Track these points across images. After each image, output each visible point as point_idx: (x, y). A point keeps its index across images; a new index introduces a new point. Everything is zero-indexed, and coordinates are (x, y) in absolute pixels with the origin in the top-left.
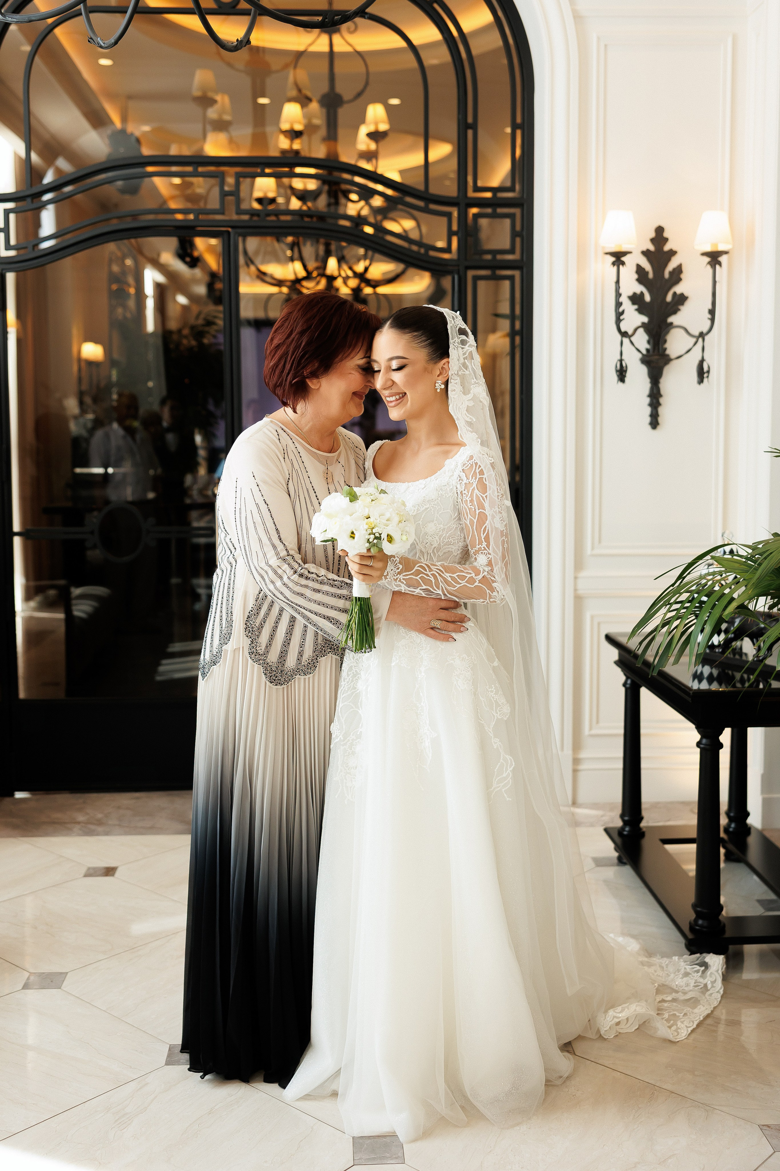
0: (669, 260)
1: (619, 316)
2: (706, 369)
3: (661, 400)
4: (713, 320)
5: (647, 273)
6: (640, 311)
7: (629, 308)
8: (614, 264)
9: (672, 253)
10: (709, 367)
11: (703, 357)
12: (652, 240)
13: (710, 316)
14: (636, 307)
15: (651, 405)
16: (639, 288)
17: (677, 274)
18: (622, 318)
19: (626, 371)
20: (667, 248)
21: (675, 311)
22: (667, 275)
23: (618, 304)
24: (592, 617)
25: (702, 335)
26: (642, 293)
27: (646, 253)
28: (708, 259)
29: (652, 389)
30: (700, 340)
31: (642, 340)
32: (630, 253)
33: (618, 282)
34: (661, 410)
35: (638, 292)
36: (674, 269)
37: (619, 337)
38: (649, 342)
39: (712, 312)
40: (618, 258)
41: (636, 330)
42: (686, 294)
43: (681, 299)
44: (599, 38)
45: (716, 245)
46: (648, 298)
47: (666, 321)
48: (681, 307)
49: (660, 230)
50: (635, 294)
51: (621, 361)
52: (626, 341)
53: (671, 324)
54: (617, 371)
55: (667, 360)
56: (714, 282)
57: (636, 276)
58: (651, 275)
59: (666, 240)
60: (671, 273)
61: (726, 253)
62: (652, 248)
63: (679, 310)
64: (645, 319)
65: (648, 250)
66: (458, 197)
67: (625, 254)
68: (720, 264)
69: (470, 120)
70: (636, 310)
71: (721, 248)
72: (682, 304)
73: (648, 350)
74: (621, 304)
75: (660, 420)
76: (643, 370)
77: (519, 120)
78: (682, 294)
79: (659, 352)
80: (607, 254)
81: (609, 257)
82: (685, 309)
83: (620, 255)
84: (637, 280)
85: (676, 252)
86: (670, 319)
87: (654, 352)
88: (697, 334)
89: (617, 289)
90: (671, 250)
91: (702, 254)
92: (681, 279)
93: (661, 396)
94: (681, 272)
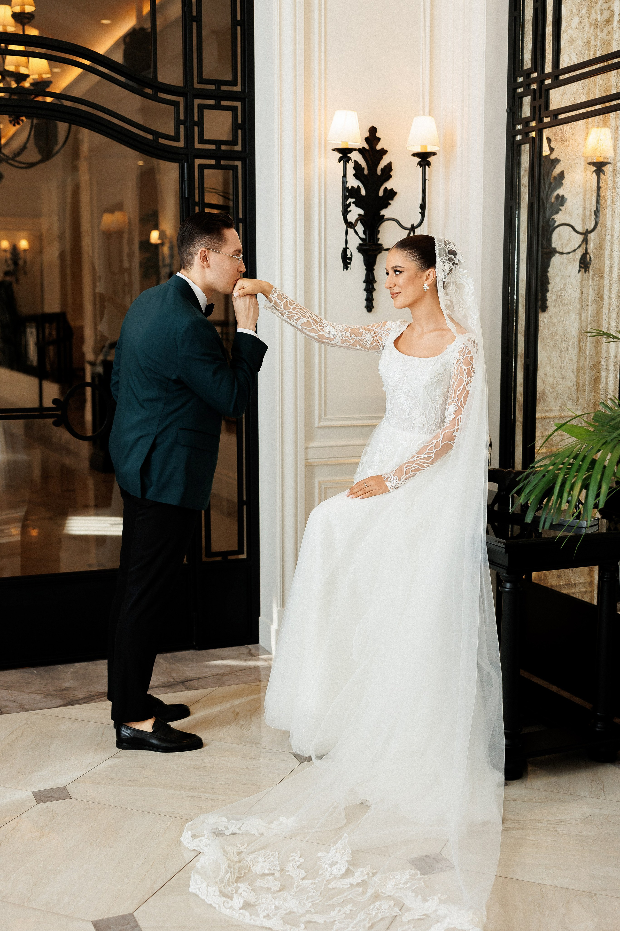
0: (380, 158)
1: (345, 209)
3: (375, 285)
4: (423, 214)
5: (362, 169)
6: (359, 205)
7: (351, 201)
8: (341, 159)
9: (384, 152)
12: (367, 139)
13: (420, 211)
14: (357, 201)
15: (366, 289)
16: (357, 183)
17: (388, 172)
18: (349, 210)
19: (349, 259)
20: (379, 147)
21: (386, 205)
22: (379, 172)
23: (346, 197)
24: (320, 483)
25: (412, 227)
26: (358, 186)
27: (362, 151)
28: (418, 160)
29: (367, 275)
32: (355, 150)
34: (375, 294)
35: (356, 187)
36: (385, 167)
37: (345, 226)
38: (365, 233)
39: (423, 207)
40: (345, 154)
42: (395, 190)
43: (391, 194)
45: (426, 146)
46: (363, 192)
47: (379, 213)
48: (391, 202)
49: (373, 130)
50: (353, 188)
51: (346, 249)
53: (383, 216)
54: (343, 259)
55: (380, 250)
56: (424, 180)
57: (354, 172)
58: (366, 172)
59: (379, 139)
60: (382, 170)
62: (366, 146)
63: (390, 204)
64: (362, 212)
65: (363, 148)
66: (184, 87)
67: (351, 151)
69: (195, 13)
70: (356, 204)
72: (392, 199)
73: (364, 240)
74: (348, 197)
75: (374, 303)
77: (239, 17)
78: (392, 190)
79: (374, 242)
80: (334, 150)
81: (336, 153)
82: (395, 203)
83: (347, 152)
84: (354, 175)
85: (386, 152)
86: (383, 212)
87: (369, 241)
88: (410, 226)
89: (344, 183)
90: (383, 149)
91: (414, 155)
92: (391, 177)
93: (376, 282)
94: (391, 169)
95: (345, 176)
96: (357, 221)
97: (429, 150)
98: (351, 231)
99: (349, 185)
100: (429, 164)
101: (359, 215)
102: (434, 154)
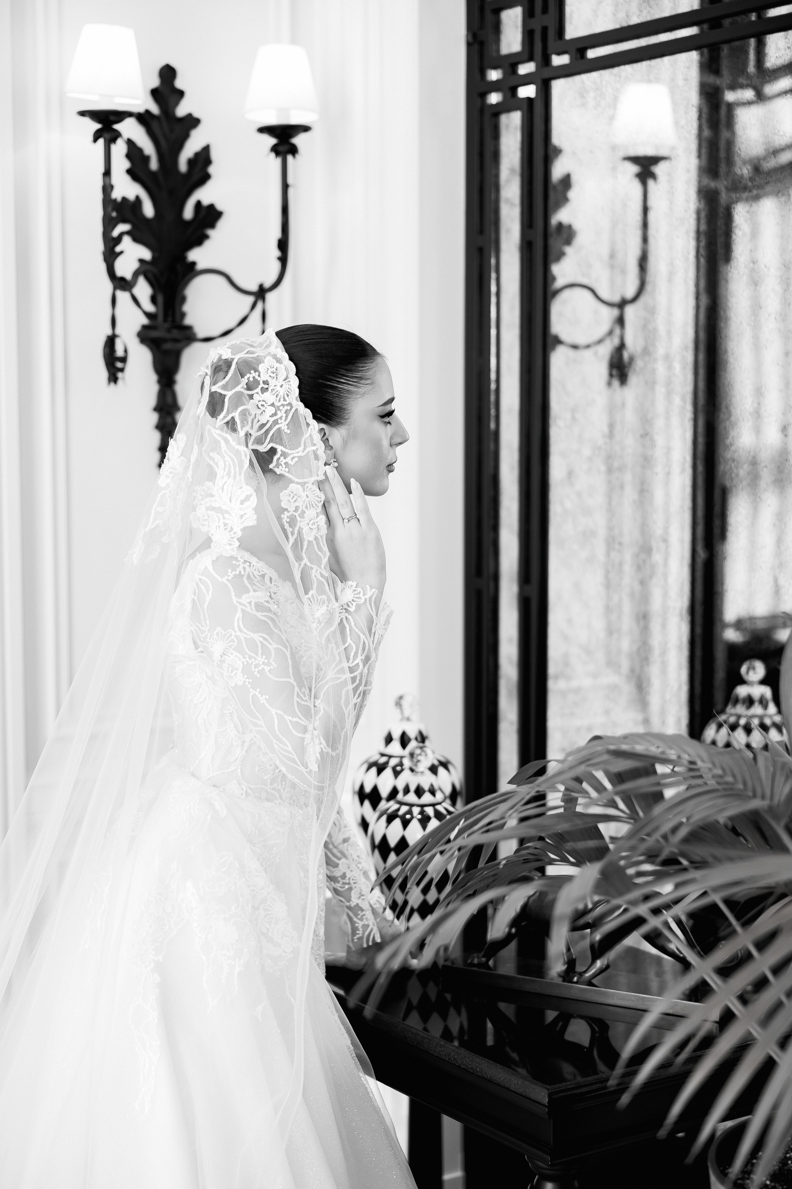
0: (186, 136)
1: (111, 249)
4: (283, 260)
5: (147, 159)
8: (97, 135)
9: (192, 122)
12: (155, 93)
13: (279, 253)
14: (127, 227)
15: (159, 427)
17: (203, 166)
18: (118, 249)
20: (181, 111)
21: (200, 239)
22: (183, 166)
25: (260, 290)
26: (138, 198)
27: (144, 118)
28: (272, 141)
29: (162, 395)
30: (258, 299)
31: (144, 297)
32: (126, 116)
35: (131, 197)
36: (197, 155)
37: (110, 287)
38: (154, 303)
39: (283, 245)
40: (108, 124)
42: (219, 207)
43: (211, 216)
45: (286, 110)
46: (148, 210)
47: (184, 258)
48: (210, 232)
49: (168, 73)
50: (130, 201)
51: (113, 338)
52: (121, 295)
53: (194, 264)
54: (107, 359)
55: (188, 339)
56: (285, 187)
57: (128, 165)
58: (154, 165)
59: (182, 94)
60: (191, 162)
62: (155, 109)
63: (206, 237)
64: (146, 254)
65: (147, 112)
68: (296, 150)
70: (128, 233)
71: (297, 119)
72: (212, 225)
73: (153, 317)
76: (145, 355)
78: (211, 207)
79: (174, 321)
80: (82, 114)
81: (87, 120)
83: (112, 118)
84: (129, 172)
85: (198, 121)
86: (194, 255)
87: (164, 320)
88: (254, 288)
89: (107, 189)
90: (190, 116)
91: (261, 129)
92: (209, 176)
94: (208, 162)
95: (107, 173)
96: (136, 274)
97: (294, 120)
98: (123, 297)
99: (117, 195)
100: (294, 150)
101: (141, 261)
102: (306, 129)
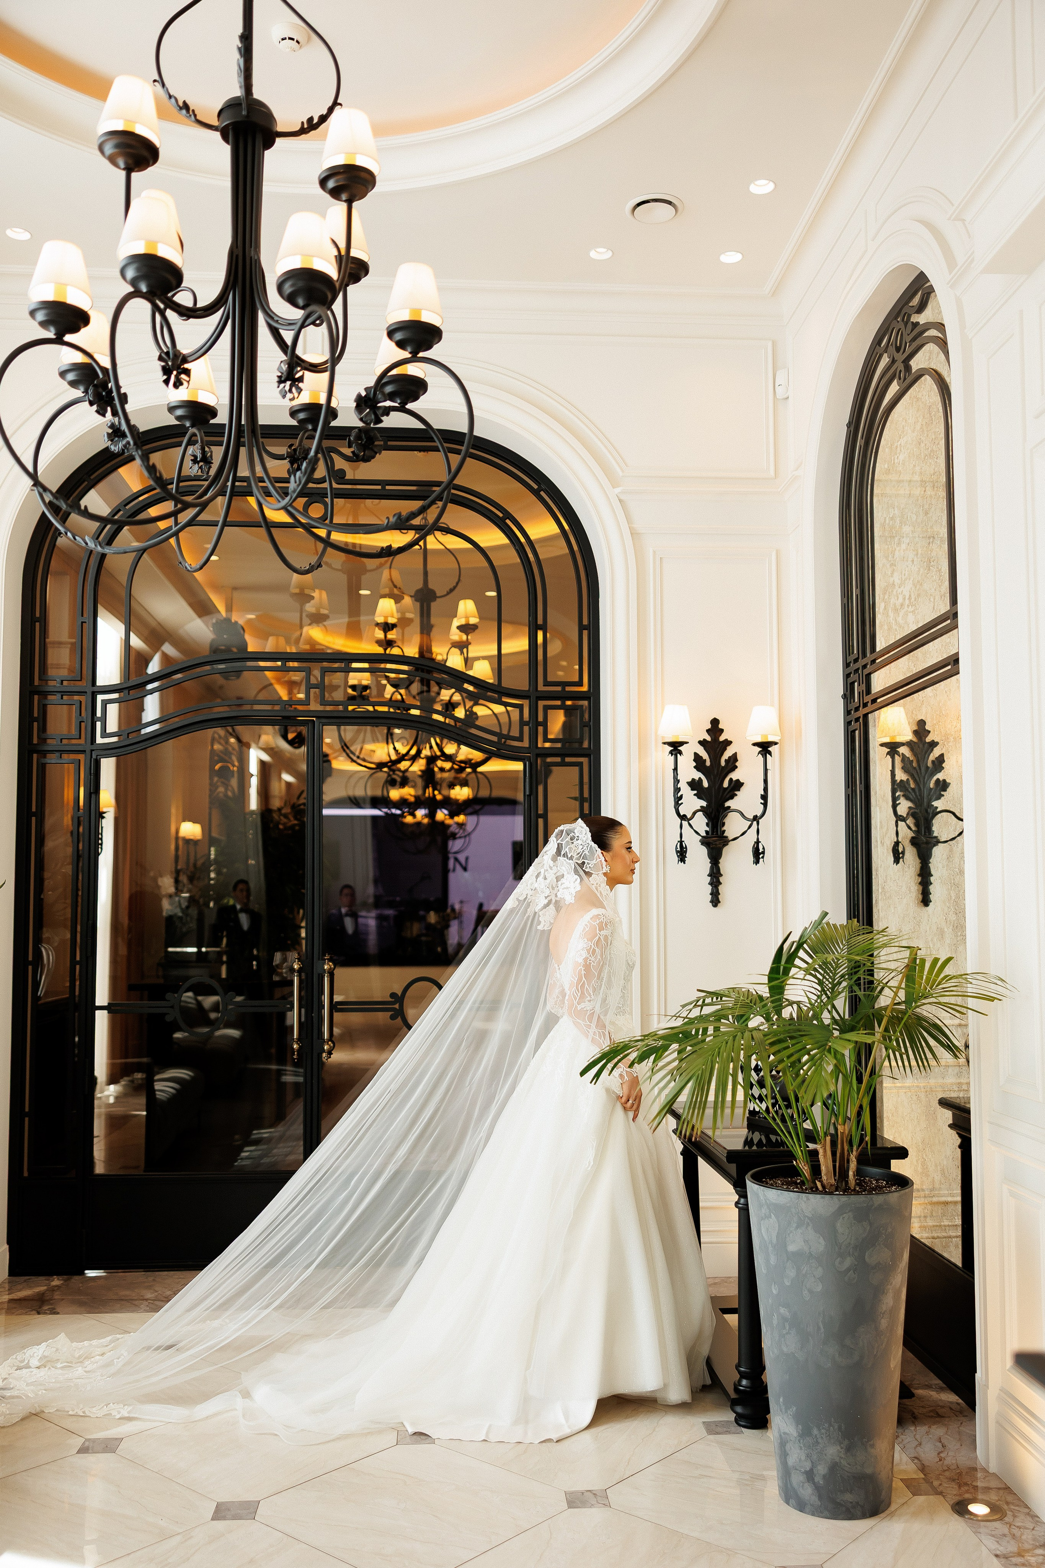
0: (724, 749)
1: (678, 800)
2: (761, 850)
3: (721, 879)
4: (765, 805)
5: (705, 761)
6: (699, 796)
7: (687, 793)
8: (671, 753)
9: (728, 743)
10: (764, 848)
11: (758, 839)
12: (708, 731)
13: (763, 802)
14: (695, 792)
15: (711, 884)
16: (697, 775)
17: (733, 762)
18: (680, 802)
19: (686, 852)
20: (722, 738)
21: (732, 797)
22: (723, 763)
23: (677, 790)
25: (756, 818)
26: (700, 778)
27: (703, 743)
28: (758, 749)
29: (712, 868)
30: (755, 823)
31: (701, 823)
32: (687, 743)
33: (675, 769)
34: (720, 888)
35: (696, 778)
36: (729, 757)
37: (679, 820)
38: (707, 825)
39: (764, 797)
40: (676, 747)
41: (694, 813)
42: (741, 781)
43: (737, 785)
44: (654, 552)
45: (766, 736)
46: (706, 784)
47: (724, 805)
48: (737, 793)
49: (715, 722)
50: (693, 780)
51: (681, 842)
52: (685, 823)
53: (729, 807)
54: (677, 852)
55: (725, 841)
56: (766, 770)
57: (694, 764)
58: (708, 763)
59: (722, 731)
60: (726, 761)
61: (776, 743)
62: (709, 738)
63: (736, 795)
64: (704, 804)
65: (704, 740)
66: (529, 690)
67: (682, 744)
68: (770, 753)
69: (540, 621)
70: (695, 795)
71: (770, 739)
72: (738, 789)
73: (707, 832)
74: (679, 789)
75: (721, 898)
76: (704, 850)
77: (585, 622)
78: (738, 780)
79: (718, 834)
80: (660, 743)
81: (666, 746)
82: (741, 794)
83: (677, 744)
84: (695, 767)
85: (731, 742)
86: (727, 804)
87: (712, 834)
88: (752, 817)
89: (676, 775)
90: (726, 740)
91: (754, 744)
92: (736, 767)
93: (721, 875)
94: (736, 760)
99: (684, 777)
101: (698, 806)
